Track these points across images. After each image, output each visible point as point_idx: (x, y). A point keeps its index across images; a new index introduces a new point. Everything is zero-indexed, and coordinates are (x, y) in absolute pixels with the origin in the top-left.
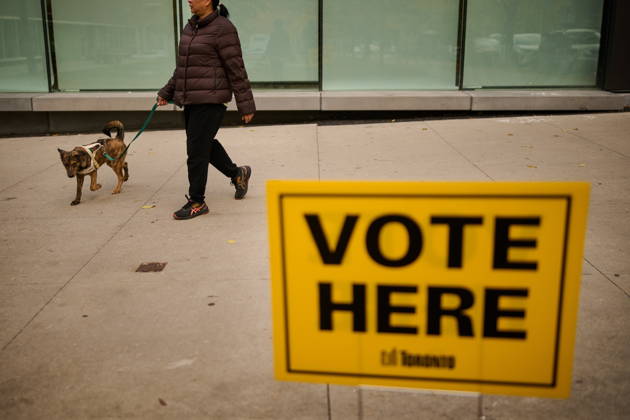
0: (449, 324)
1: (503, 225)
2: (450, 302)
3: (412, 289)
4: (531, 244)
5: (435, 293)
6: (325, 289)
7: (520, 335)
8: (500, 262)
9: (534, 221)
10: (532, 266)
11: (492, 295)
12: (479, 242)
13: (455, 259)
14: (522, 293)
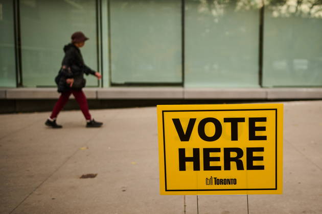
0: (233, 164)
1: (252, 121)
2: (233, 155)
3: (218, 150)
4: (263, 129)
5: (227, 151)
6: (182, 152)
7: (262, 168)
8: (252, 137)
9: (264, 119)
10: (264, 138)
11: (250, 151)
12: (243, 128)
13: (234, 137)
14: (261, 149)
